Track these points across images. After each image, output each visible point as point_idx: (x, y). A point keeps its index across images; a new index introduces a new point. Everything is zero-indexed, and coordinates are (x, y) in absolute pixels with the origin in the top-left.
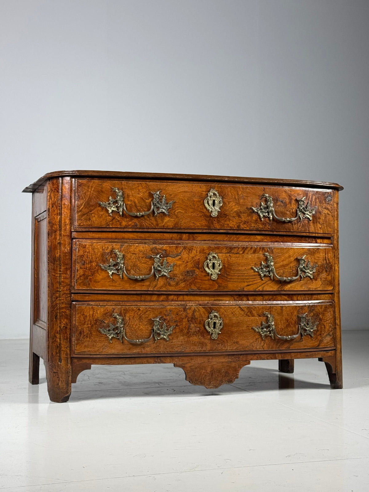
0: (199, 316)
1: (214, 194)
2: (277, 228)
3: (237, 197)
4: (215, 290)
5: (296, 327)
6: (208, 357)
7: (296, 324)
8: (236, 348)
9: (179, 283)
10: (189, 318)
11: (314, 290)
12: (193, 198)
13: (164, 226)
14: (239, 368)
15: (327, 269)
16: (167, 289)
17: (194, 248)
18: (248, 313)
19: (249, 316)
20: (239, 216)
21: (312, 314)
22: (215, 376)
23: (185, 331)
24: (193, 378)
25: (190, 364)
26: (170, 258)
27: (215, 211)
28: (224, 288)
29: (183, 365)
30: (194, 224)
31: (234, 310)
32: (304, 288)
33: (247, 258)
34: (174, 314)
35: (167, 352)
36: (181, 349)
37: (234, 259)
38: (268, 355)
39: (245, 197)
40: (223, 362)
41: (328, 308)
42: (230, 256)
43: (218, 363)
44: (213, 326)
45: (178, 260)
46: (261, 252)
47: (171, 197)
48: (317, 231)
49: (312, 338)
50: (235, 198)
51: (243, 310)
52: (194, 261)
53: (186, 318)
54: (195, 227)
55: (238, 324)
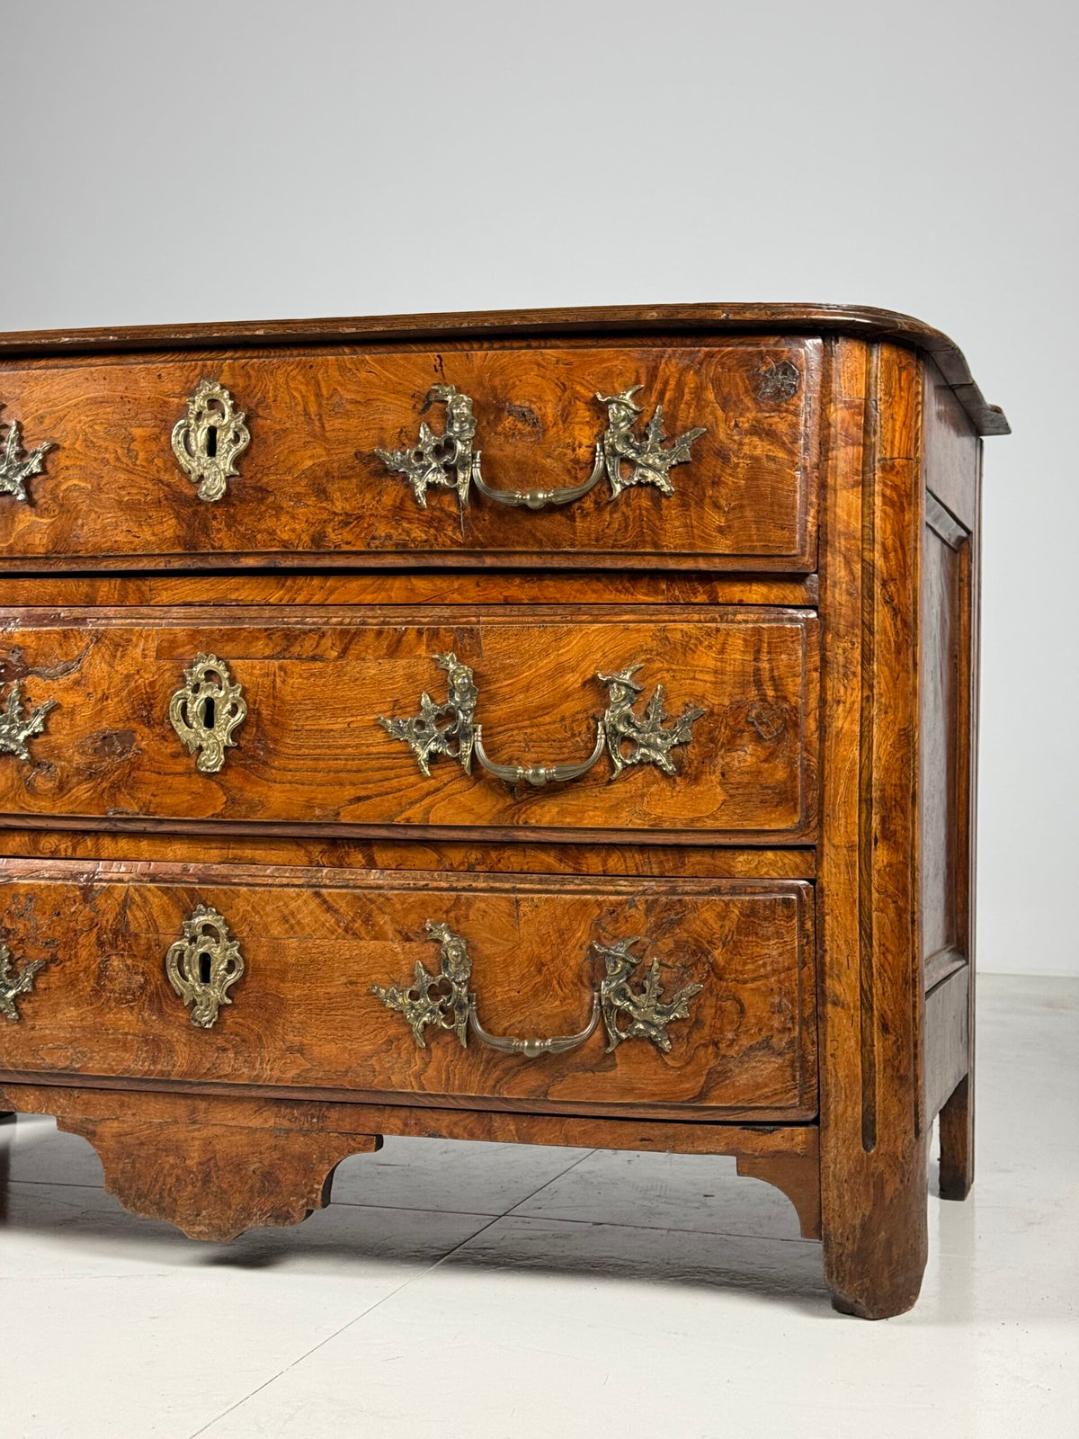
0: (144, 926)
1: (213, 403)
2: (493, 538)
3: (313, 409)
4: (213, 815)
5: (580, 999)
6: (189, 1102)
7: (582, 983)
8: (299, 1075)
9: (70, 785)
10: (105, 933)
11: (679, 827)
12: (131, 426)
13: (11, 549)
14: (321, 1160)
15: (762, 729)
16: (22, 808)
17: (134, 639)
18: (354, 920)
19: (356, 935)
20: (322, 493)
21: (667, 943)
22: (219, 1187)
23: (87, 985)
24: (127, 1185)
25: (116, 1124)
26: (38, 680)
27: (215, 477)
28: (252, 807)
29: (91, 1127)
30: (130, 537)
31: (293, 905)
32: (625, 819)
33: (357, 680)
34: (45, 913)
35: (14, 1065)
36: (67, 1058)
37: (296, 681)
38: (454, 1117)
39: (349, 407)
40: (253, 1131)
41: (765, 919)
42: (281, 668)
43: (232, 1134)
44: (197, 971)
45: (66, 690)
46: (422, 651)
47: (42, 427)
48: (699, 543)
49: (666, 1058)
50: (306, 413)
51: (330, 909)
52: (130, 693)
53: (91, 929)
54: (135, 550)
55: (310, 969)
